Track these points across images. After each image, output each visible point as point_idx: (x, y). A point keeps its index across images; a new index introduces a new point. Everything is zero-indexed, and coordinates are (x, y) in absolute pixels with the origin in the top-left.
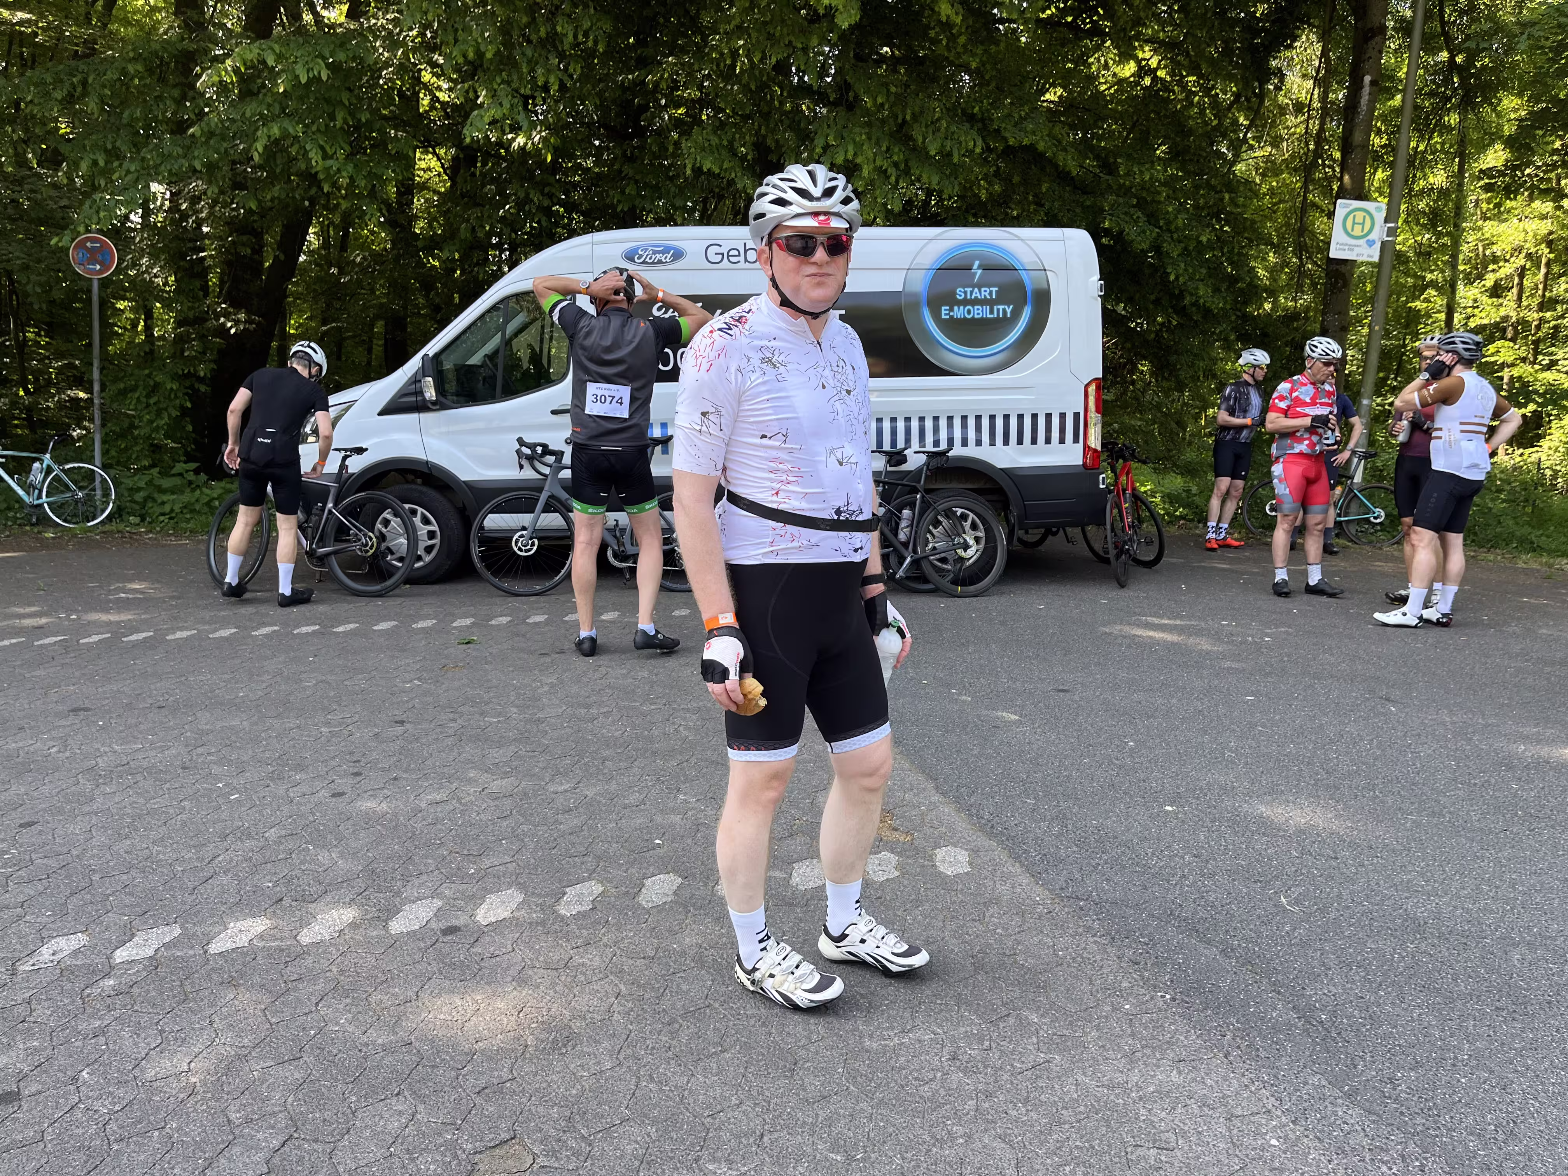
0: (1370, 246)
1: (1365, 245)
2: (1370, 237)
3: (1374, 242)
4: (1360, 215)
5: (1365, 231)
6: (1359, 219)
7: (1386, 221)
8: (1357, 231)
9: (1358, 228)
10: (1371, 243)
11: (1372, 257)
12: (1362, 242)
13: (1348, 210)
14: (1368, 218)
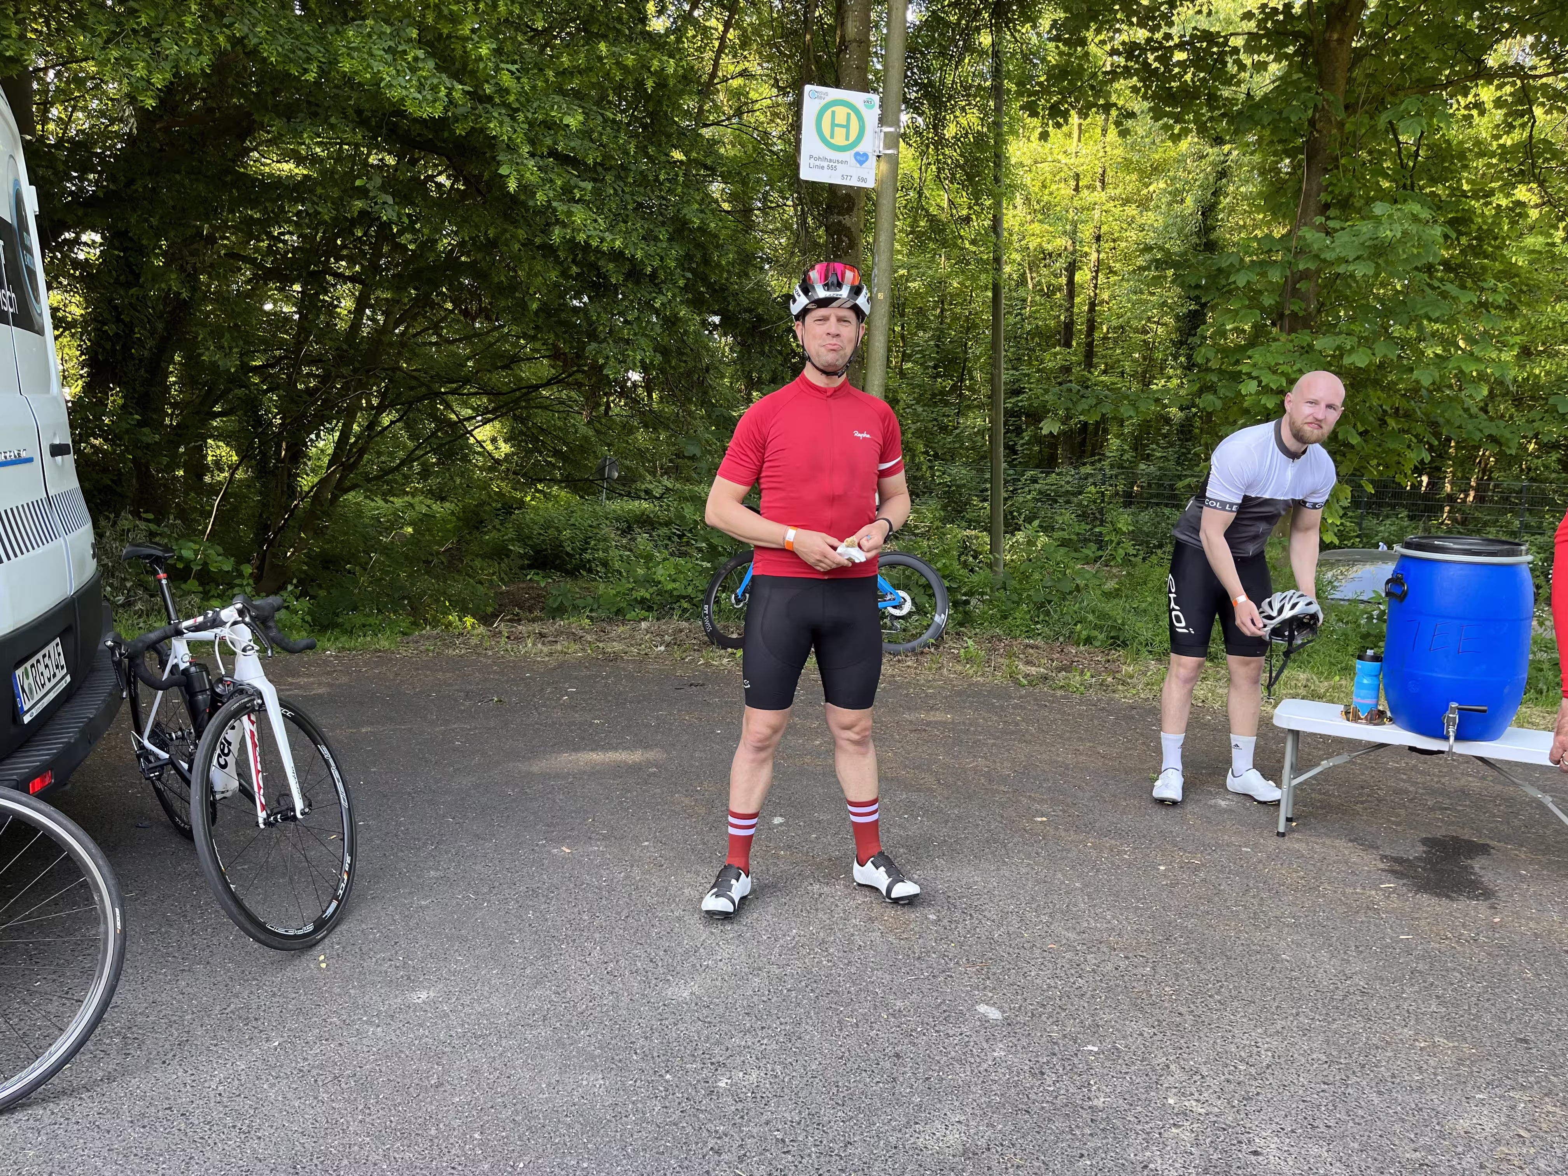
0: (861, 163)
1: (853, 161)
2: (860, 148)
3: (866, 155)
4: (841, 113)
5: (852, 138)
6: (841, 119)
7: (882, 121)
8: (839, 139)
9: (840, 132)
10: (861, 158)
11: (864, 180)
12: (848, 156)
13: (823, 102)
14: (853, 116)
